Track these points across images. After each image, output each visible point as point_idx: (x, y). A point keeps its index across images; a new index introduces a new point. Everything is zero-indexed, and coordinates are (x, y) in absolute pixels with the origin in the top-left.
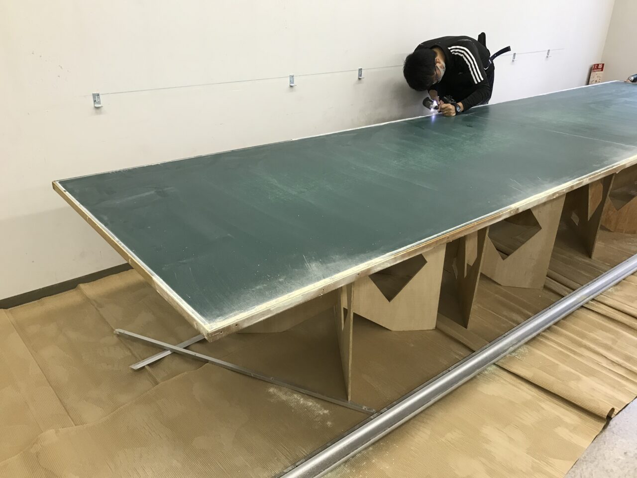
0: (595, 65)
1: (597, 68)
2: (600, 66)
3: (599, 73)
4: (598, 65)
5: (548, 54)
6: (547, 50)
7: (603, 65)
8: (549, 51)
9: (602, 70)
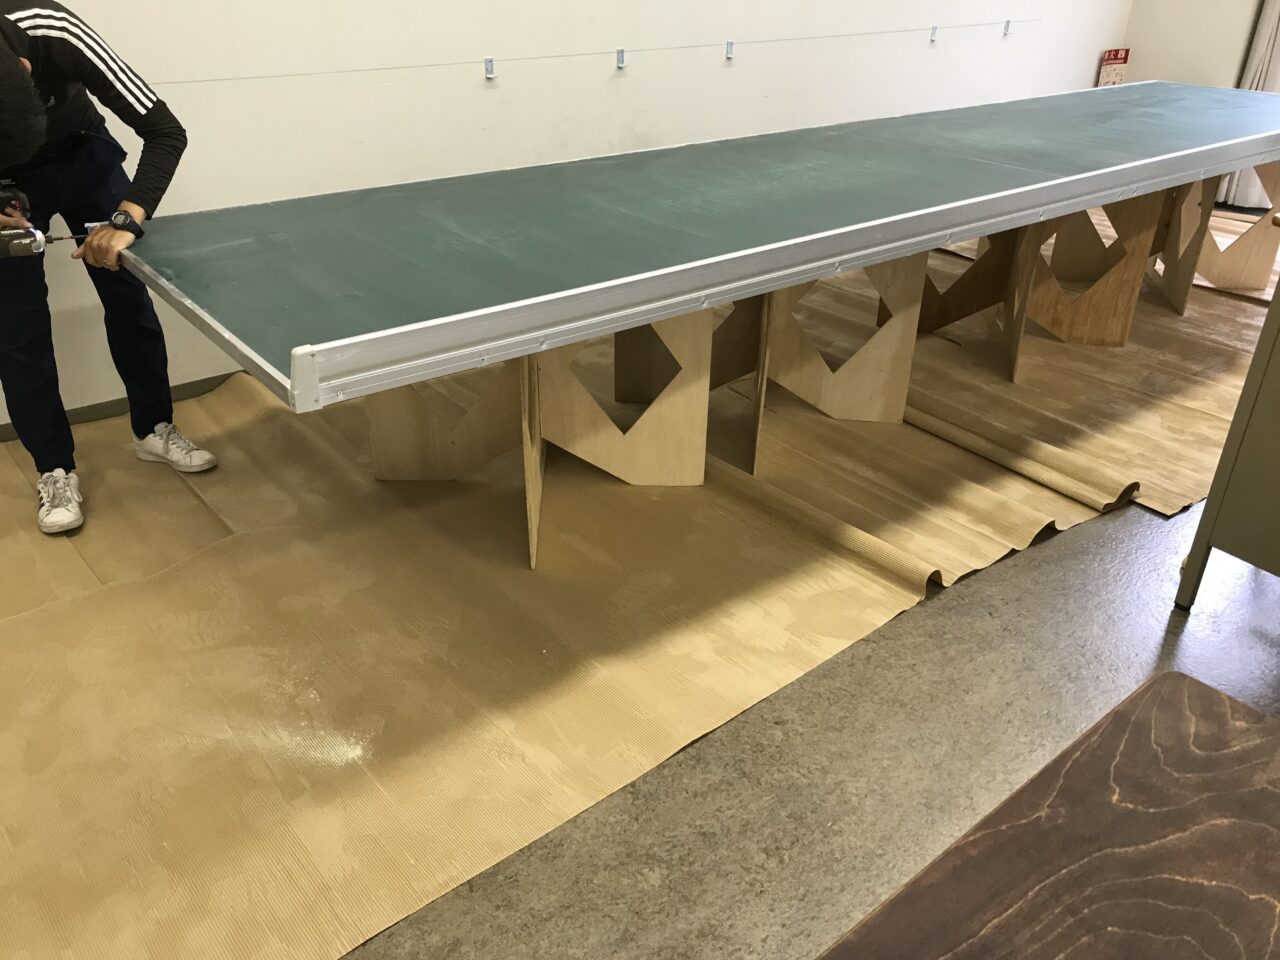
0: (1110, 51)
1: (1116, 58)
2: (1122, 54)
3: (1120, 67)
4: (1117, 51)
5: (1007, 28)
6: (1005, 20)
7: (1127, 51)
8: (1008, 22)
9: (1125, 62)
